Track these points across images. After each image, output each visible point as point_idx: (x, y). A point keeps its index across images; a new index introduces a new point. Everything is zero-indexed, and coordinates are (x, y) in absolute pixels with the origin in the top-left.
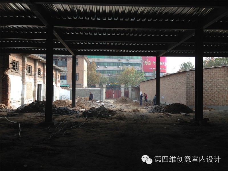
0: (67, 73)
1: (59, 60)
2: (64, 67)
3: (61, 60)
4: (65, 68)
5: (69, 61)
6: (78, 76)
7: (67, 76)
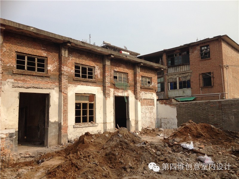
0: (190, 76)
1: (176, 55)
2: (185, 66)
3: (180, 55)
4: (188, 67)
5: (193, 52)
6: (212, 79)
7: (191, 80)
